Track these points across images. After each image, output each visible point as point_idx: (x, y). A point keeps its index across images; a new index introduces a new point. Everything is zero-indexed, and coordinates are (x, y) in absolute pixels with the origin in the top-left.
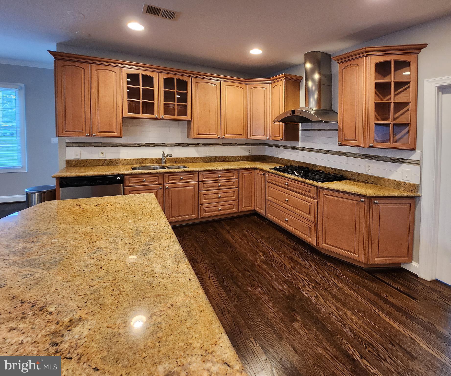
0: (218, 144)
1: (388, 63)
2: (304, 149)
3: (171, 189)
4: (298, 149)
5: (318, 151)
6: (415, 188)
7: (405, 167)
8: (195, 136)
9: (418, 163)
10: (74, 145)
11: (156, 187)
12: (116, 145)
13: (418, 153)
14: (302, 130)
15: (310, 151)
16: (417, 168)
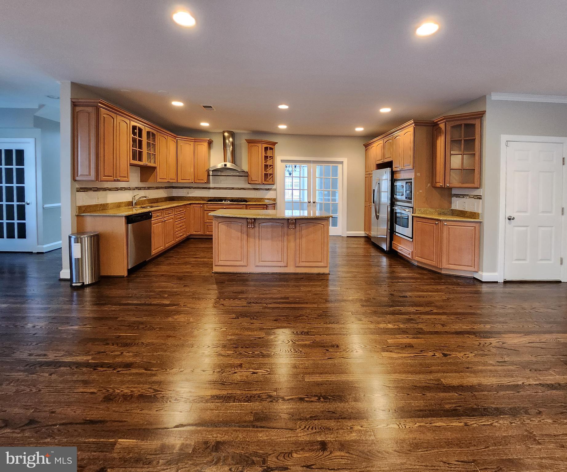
0: (154, 187)
1: (267, 147)
2: (214, 188)
3: (166, 222)
4: (209, 188)
5: (226, 189)
6: (275, 200)
7: (271, 192)
8: (159, 180)
9: (275, 190)
10: (81, 190)
11: (161, 220)
12: (105, 189)
13: (275, 185)
14: (212, 176)
15: (220, 189)
16: (275, 191)
